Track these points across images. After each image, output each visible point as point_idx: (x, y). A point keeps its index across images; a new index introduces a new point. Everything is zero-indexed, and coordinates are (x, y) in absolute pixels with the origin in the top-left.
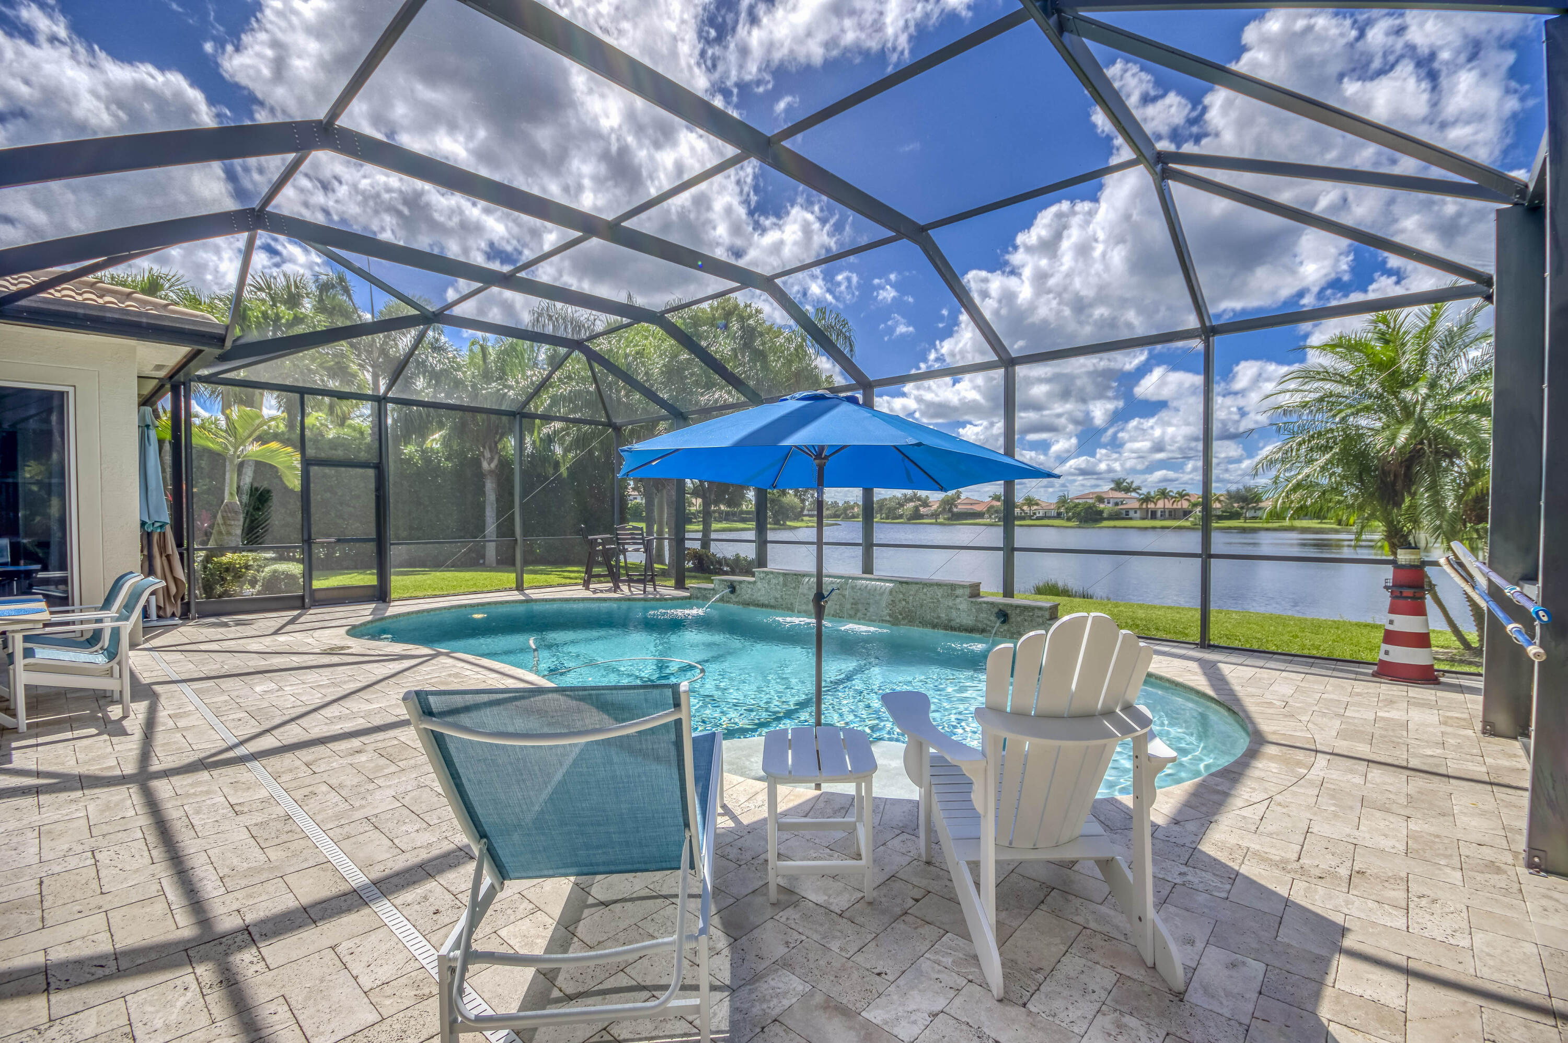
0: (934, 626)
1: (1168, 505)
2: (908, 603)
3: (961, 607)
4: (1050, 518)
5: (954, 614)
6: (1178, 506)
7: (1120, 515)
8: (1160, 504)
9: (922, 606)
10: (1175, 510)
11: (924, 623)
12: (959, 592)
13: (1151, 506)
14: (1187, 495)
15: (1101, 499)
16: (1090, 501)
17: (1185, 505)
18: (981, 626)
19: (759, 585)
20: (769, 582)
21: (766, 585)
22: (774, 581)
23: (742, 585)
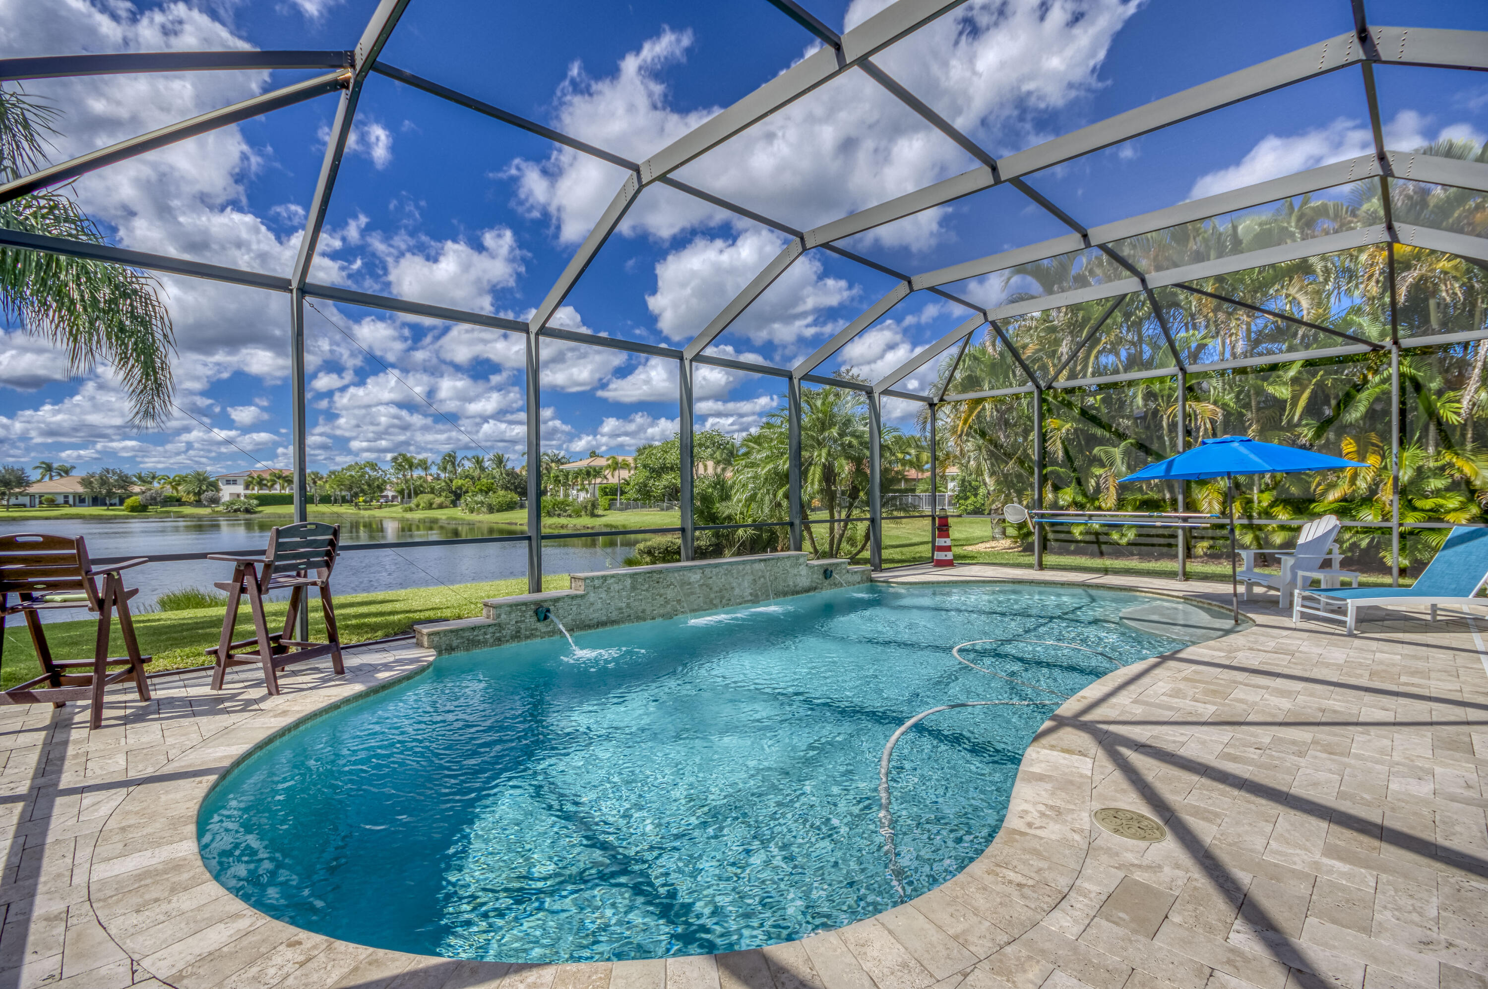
0: (785, 594)
2: (765, 579)
3: (802, 573)
5: (798, 580)
9: (776, 579)
11: (778, 594)
12: (803, 560)
18: (814, 585)
19: (592, 597)
20: (608, 590)
21: (603, 595)
22: (617, 587)
23: (560, 604)
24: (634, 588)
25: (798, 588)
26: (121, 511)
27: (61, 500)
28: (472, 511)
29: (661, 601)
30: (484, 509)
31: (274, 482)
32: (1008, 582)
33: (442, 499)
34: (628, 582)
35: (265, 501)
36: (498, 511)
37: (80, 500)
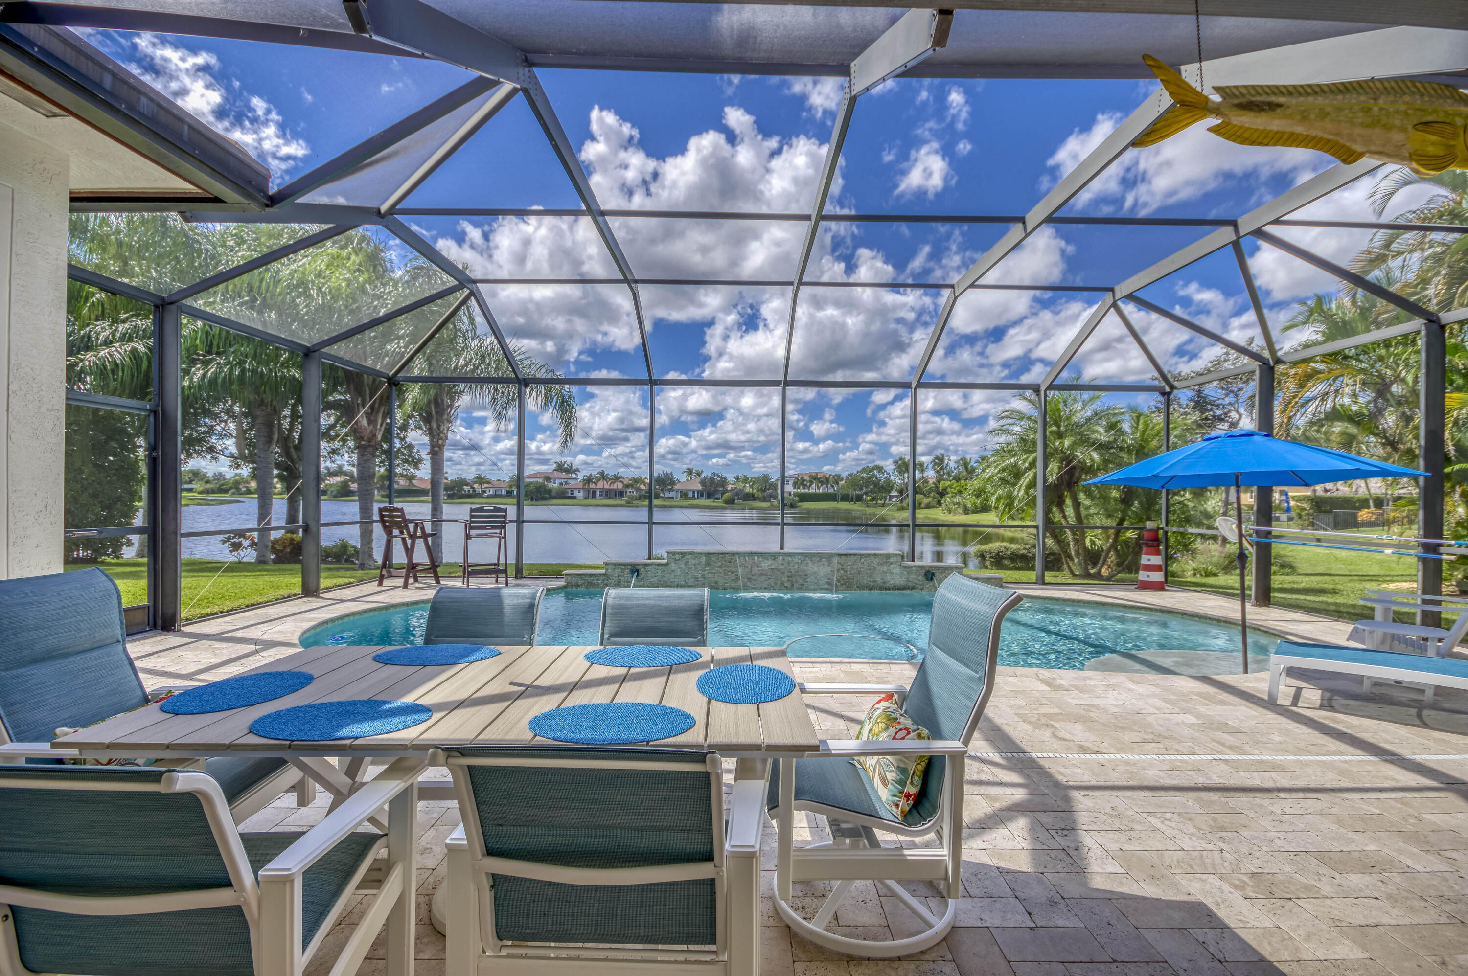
0: (871, 589)
1: (607, 486)
2: (845, 571)
3: (894, 571)
4: (501, 496)
5: (888, 577)
6: (614, 487)
7: (563, 495)
8: (600, 485)
9: (859, 573)
10: (610, 490)
11: (861, 587)
12: (892, 560)
13: (592, 486)
14: (621, 477)
15: (548, 479)
16: (540, 480)
17: (620, 486)
18: (911, 584)
19: (673, 566)
20: (687, 563)
21: (683, 566)
22: (693, 562)
23: (649, 568)
24: (708, 564)
25: (887, 585)
26: (720, 503)
27: (691, 495)
28: (950, 511)
29: (733, 577)
30: (960, 510)
31: (811, 483)
32: (1156, 610)
33: (930, 499)
34: (703, 559)
35: (804, 498)
36: (974, 512)
37: (701, 494)
